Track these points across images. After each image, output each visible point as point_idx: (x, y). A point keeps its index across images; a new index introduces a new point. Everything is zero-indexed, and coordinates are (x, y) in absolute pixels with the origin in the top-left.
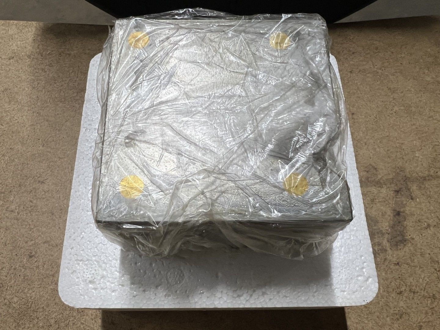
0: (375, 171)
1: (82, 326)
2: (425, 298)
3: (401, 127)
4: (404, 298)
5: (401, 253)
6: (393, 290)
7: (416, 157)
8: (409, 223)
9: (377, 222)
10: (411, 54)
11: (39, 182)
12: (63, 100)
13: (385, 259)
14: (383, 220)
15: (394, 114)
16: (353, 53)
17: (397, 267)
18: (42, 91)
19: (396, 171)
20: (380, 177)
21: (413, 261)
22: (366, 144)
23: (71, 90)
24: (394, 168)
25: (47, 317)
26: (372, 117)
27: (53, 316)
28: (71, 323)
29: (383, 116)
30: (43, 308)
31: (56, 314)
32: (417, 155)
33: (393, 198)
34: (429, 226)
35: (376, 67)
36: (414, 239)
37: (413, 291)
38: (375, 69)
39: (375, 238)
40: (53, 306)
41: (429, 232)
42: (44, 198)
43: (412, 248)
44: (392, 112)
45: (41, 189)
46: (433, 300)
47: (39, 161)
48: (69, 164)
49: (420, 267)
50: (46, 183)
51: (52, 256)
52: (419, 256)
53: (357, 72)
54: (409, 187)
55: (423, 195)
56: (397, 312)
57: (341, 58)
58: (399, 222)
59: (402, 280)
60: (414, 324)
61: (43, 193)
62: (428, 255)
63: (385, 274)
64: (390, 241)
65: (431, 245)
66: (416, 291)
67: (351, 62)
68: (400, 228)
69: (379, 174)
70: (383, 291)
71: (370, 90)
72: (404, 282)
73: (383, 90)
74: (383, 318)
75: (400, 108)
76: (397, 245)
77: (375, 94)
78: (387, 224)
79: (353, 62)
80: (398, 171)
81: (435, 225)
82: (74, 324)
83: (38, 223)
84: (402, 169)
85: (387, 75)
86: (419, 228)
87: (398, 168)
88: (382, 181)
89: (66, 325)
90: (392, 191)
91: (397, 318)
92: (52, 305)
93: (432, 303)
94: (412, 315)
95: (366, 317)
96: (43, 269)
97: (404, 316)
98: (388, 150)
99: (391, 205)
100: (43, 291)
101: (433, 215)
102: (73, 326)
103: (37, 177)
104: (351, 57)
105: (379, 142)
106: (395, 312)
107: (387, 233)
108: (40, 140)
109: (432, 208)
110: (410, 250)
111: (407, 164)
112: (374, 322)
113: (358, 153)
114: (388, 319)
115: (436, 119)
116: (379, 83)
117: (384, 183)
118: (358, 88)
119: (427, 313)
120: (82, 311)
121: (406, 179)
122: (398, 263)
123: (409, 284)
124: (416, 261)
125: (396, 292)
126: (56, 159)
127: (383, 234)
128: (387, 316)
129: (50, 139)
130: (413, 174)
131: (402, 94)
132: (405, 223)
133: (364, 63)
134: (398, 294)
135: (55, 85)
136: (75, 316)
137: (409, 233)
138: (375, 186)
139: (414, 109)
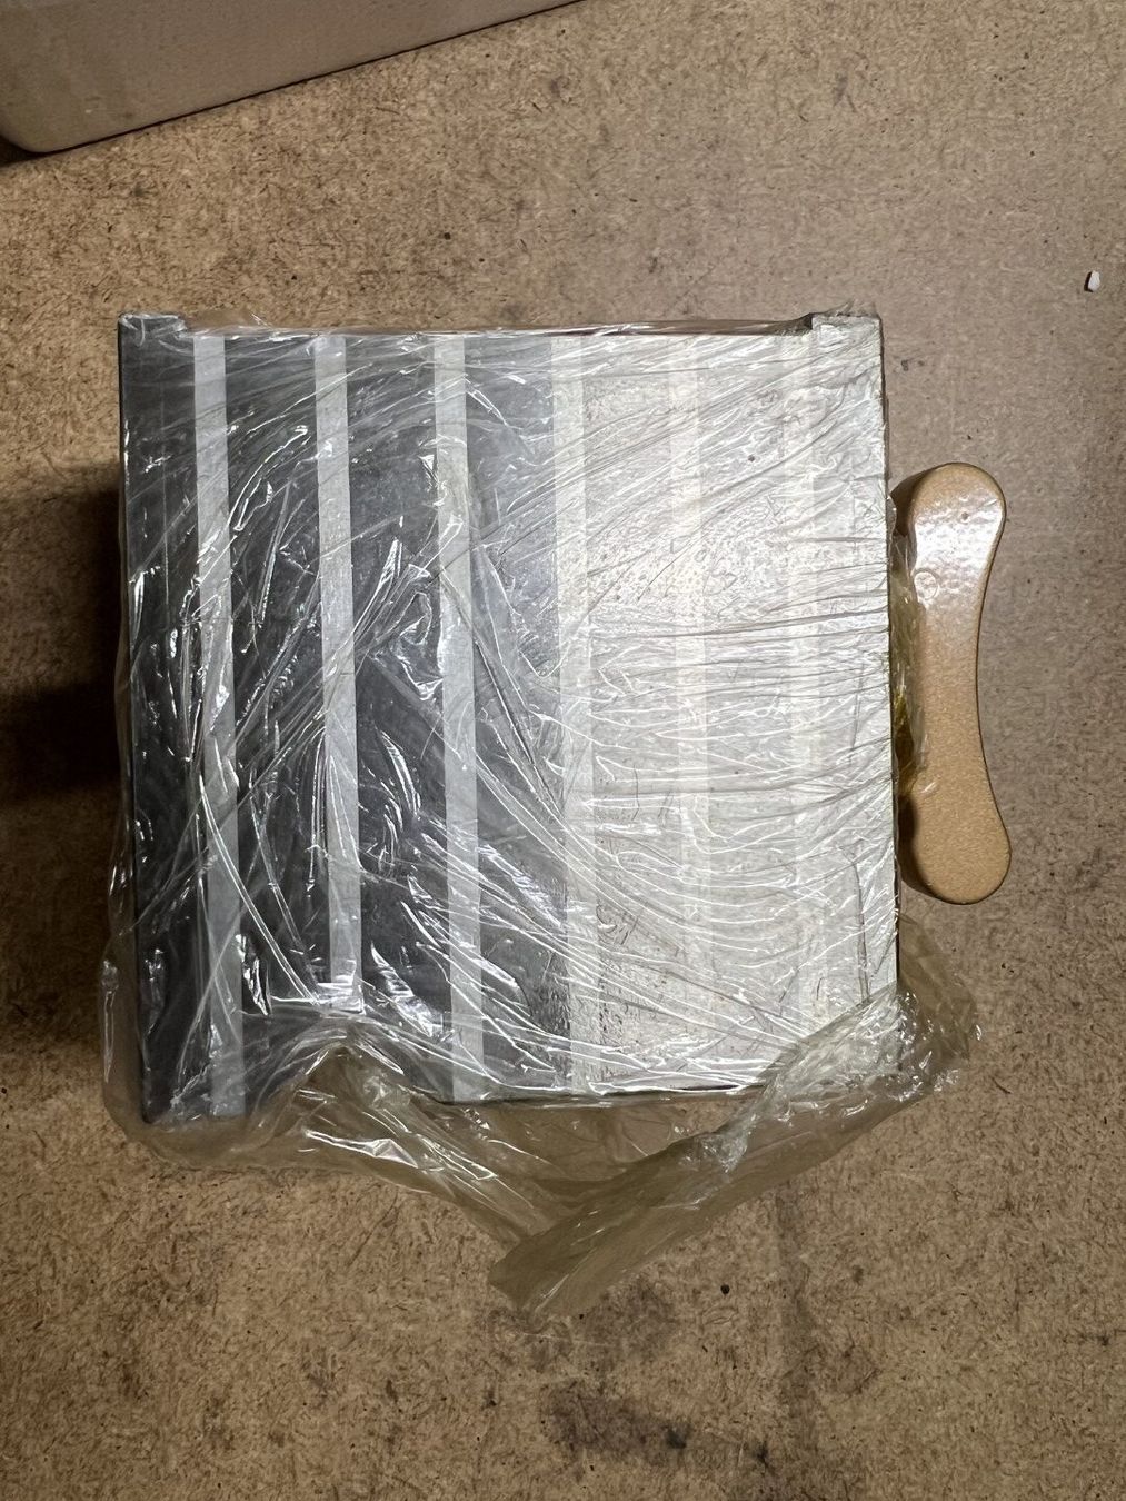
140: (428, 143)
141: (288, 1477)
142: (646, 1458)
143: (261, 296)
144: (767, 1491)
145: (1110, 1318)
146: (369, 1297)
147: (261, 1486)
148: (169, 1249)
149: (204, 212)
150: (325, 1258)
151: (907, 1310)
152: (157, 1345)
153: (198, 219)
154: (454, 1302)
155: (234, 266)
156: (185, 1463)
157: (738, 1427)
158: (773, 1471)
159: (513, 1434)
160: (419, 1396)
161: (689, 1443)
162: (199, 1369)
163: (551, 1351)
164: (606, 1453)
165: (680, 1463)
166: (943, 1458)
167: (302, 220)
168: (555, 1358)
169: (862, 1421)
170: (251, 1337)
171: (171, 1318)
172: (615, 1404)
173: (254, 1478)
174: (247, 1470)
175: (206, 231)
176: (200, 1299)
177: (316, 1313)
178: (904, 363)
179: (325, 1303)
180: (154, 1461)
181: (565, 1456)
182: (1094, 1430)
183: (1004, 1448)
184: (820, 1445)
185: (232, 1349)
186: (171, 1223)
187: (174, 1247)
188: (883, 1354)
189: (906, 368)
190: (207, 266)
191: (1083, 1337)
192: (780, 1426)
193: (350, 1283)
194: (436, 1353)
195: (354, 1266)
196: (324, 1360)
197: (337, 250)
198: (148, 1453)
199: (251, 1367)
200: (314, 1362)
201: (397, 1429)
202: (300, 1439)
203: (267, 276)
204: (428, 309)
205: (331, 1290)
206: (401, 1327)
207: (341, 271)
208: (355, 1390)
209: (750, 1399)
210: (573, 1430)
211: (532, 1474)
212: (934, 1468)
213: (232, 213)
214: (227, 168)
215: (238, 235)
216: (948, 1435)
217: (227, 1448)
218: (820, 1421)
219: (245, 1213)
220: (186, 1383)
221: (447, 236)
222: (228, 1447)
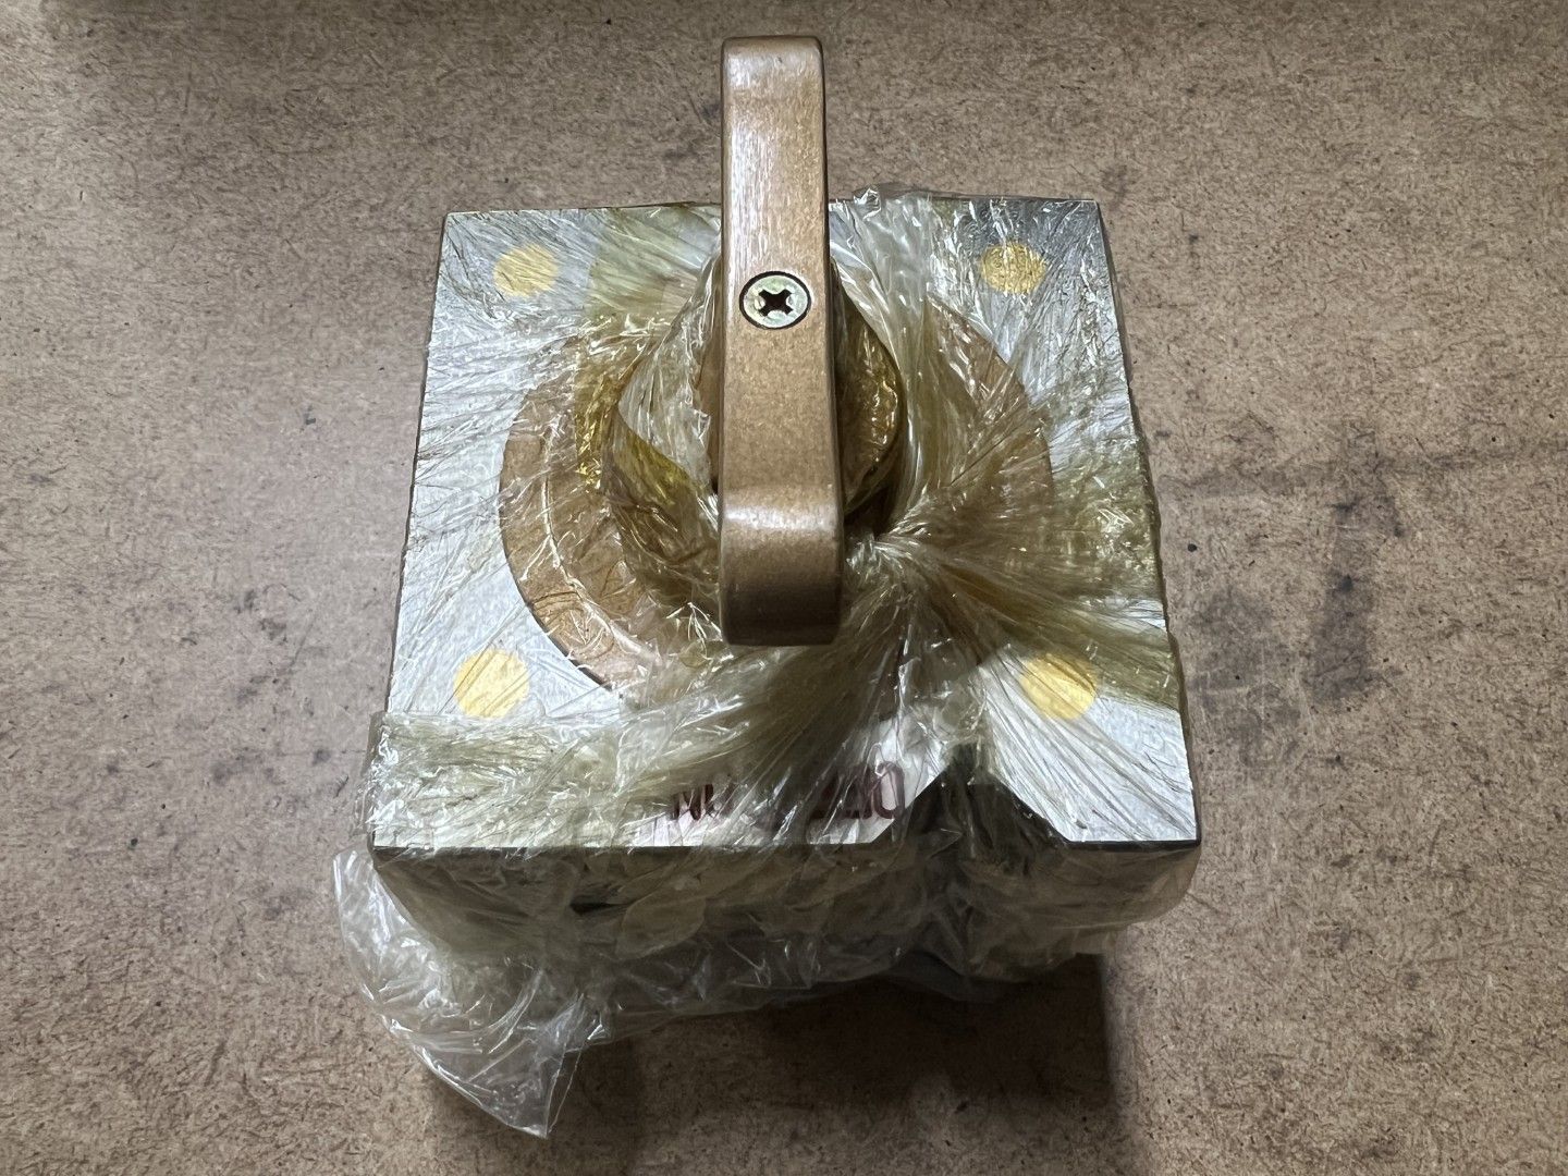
0: (1265, 439)
1: (176, 982)
2: (1434, 879)
3: (1368, 281)
4: (1357, 880)
5: (1352, 724)
6: (1318, 853)
7: (1420, 385)
8: (1385, 621)
9: (1269, 614)
10: (1414, 26)
11: (33, 477)
12: (130, 192)
13: (1294, 745)
14: (1292, 609)
15: (1345, 240)
16: (1201, 25)
17: (1337, 770)
18: (52, 161)
19: (1344, 435)
20: (1283, 457)
21: (1392, 750)
22: (1236, 344)
23: (159, 157)
24: (1336, 428)
25: (48, 949)
26: (1264, 248)
27: (73, 945)
28: (135, 971)
29: (1304, 245)
30: (35, 915)
31: (82, 938)
32: (1422, 380)
33: (1331, 529)
34: (1457, 626)
35: (1286, 72)
36: (1401, 673)
37: (1391, 853)
38: (1281, 80)
39: (1258, 672)
40: (73, 909)
41: (1457, 646)
42: (48, 536)
43: (1392, 707)
44: (1337, 230)
45: (37, 505)
46: (1462, 883)
47: (37, 407)
48: (146, 416)
49: (1420, 772)
50: (61, 482)
51: (74, 735)
52: (1417, 733)
53: (1212, 92)
54: (1389, 494)
55: (1440, 517)
56: (1329, 928)
57: (1158, 42)
58: (1350, 615)
59: (1351, 817)
60: (1391, 968)
61: (48, 516)
62: (1449, 730)
63: (1291, 796)
64: (1311, 680)
65: (1462, 692)
66: (1401, 854)
67: (1192, 57)
68: (1353, 635)
69: (1285, 449)
70: (1280, 857)
71: (1260, 156)
72: (1358, 825)
73: (1306, 153)
74: (1279, 949)
75: (1367, 215)
76: (1336, 694)
77: (1276, 166)
78: (1304, 622)
79: (1200, 58)
80: (1351, 436)
81: (1480, 625)
82: (146, 972)
83: (25, 622)
84: (1367, 431)
85: (1323, 101)
86: (1422, 634)
87: (1352, 425)
88: (1289, 474)
89: (119, 978)
90: (1327, 505)
91: (1328, 950)
92: (68, 906)
93: (1458, 895)
94: (1384, 937)
95: (1213, 945)
96: (38, 783)
97: (1354, 941)
98: (1317, 366)
99: (1319, 556)
100: (36, 857)
101: (1472, 588)
102: (143, 978)
103: (24, 463)
104: (1194, 40)
105: (1284, 335)
106: (1322, 928)
107: (1302, 654)
108: (43, 332)
109: (1469, 563)
110: (1384, 711)
111: (1385, 413)
112: (1243, 965)
113: (1207, 376)
114: (1296, 953)
115: (1497, 254)
116: (1291, 128)
117: (1299, 478)
118: (1216, 149)
119: (1437, 931)
120: (179, 929)
121: (1381, 464)
122: (1338, 758)
123: (1375, 829)
124: (1403, 749)
125: (1328, 858)
126: (97, 400)
127: (1287, 659)
128: (1292, 944)
129: (75, 330)
130: (1405, 445)
131: (1377, 168)
132: (1371, 617)
133: (1241, 59)
134: (1334, 864)
135: (102, 141)
136: (151, 947)
137: (1382, 653)
138: (1265, 489)
139: (1416, 218)
140: (33, 863)
141: (1451, 968)
142: (1367, 611)
143: (175, 1041)
144: (1377, 503)
145: (1173, 235)
146: (1248, 890)
147: (1465, 996)
148: (1226, 1113)
149: (74, 1108)
150: (1215, 938)
151: (1189, 393)
152: (1332, 1120)
153: (80, 1114)
154: (1241, 802)
155: (138, 1073)
156: (1455, 1082)
157: (1323, 530)
158: (1357, 499)
159: (1366, 738)
160: (1343, 833)
161: (1345, 573)
162: (1352, 1072)
163: (1276, 704)
164: (1369, 648)
165: (1367, 580)
166: (1322, 358)
167: (97, 997)
168: (1283, 700)
169: (1298, 425)
170: (1309, 1014)
171: (1302, 1107)
172: (1318, 642)
173: (1458, 1004)
174: (1451, 1012)
175: (94, 1105)
176: (1277, 1074)
177: (1273, 945)
178: (308, 422)
179: (1261, 936)
180: (1460, 1118)
181: (1379, 687)
182: (1273, 243)
183: (1301, 312)
184: (1326, 459)
185: (1325, 1036)
186: (1199, 1112)
187: (1224, 1106)
188: (1231, 411)
189: (314, 421)
190: (134, 1103)
191: (1192, 254)
192: (1315, 494)
193: (1235, 910)
194: (1298, 817)
195: (1218, 907)
196: (1319, 934)
197: (135, 958)
198: (1452, 1124)
199: (1341, 1012)
200: (1325, 945)
201: (1380, 854)
202: (1409, 955)
203: (153, 1034)
204: (208, 860)
205: (1247, 930)
206: (1274, 856)
207: (158, 952)
208: (1347, 899)
209: (1292, 522)
210: (1351, 680)
211: (1401, 718)
212: (1329, 365)
213: (78, 1075)
214: (28, 1082)
215: (104, 1069)
216: (1299, 355)
217: (1432, 1035)
218: (1304, 461)
219: (1178, 1028)
220: (1369, 1086)
221: (134, 842)
222: (1430, 1034)
